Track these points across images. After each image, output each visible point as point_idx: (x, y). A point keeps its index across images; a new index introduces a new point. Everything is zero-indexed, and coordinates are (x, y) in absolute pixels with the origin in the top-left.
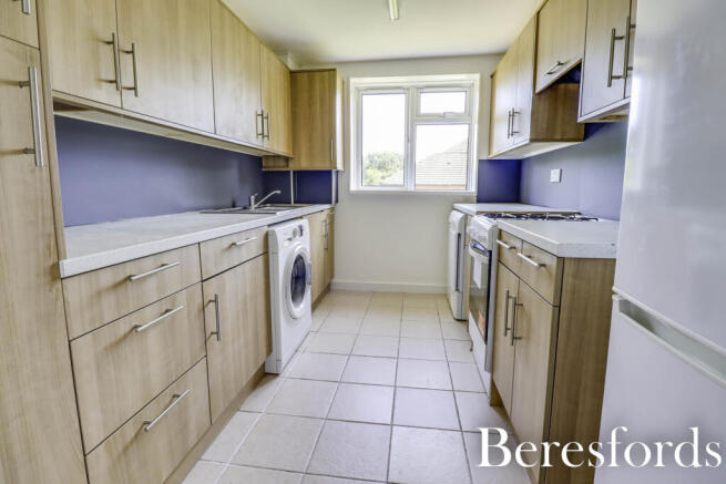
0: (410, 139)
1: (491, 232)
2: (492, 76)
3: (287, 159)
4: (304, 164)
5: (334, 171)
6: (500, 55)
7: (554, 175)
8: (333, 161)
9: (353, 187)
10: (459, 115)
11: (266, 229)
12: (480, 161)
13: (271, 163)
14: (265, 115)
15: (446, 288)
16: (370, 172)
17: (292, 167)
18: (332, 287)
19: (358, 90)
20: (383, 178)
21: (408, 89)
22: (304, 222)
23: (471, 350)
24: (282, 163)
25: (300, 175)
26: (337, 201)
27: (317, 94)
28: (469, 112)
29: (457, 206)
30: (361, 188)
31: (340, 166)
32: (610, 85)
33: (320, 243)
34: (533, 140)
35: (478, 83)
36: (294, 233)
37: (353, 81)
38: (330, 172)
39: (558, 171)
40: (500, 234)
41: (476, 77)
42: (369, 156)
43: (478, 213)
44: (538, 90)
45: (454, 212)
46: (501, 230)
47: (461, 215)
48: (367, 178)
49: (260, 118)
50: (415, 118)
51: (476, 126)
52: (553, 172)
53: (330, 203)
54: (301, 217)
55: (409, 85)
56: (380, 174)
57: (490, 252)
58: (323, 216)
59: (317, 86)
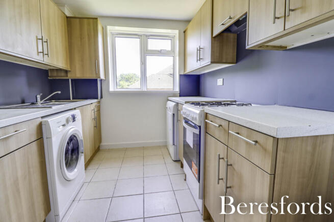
0: (143, 63)
1: (200, 115)
2: (184, 32)
3: (66, 72)
4: (78, 74)
5: (98, 79)
6: (188, 21)
7: (220, 82)
8: (98, 73)
9: (111, 89)
10: (168, 51)
11: (40, 120)
12: (180, 75)
13: (55, 74)
14: (44, 40)
15: (166, 142)
16: (121, 83)
17: (70, 76)
18: (101, 148)
19: (112, 34)
20: (128, 85)
21: (141, 36)
22: (77, 112)
23: (185, 180)
24: (63, 74)
25: (76, 82)
26: (102, 97)
27: (86, 33)
28: (173, 50)
29: (170, 98)
30: (116, 90)
31: (102, 76)
32: (274, 23)
33: (90, 124)
34: (212, 62)
35: (177, 36)
36: (68, 121)
37: (109, 28)
38: (96, 80)
39: (222, 79)
40: (206, 115)
41: (177, 32)
42: (121, 75)
43: (186, 102)
44: (214, 35)
45: (169, 102)
46: (207, 113)
47: (174, 104)
48: (120, 86)
49: (40, 42)
50: (145, 52)
51: (177, 58)
52: (218, 80)
53: (97, 98)
54: (75, 109)
55: (142, 33)
56: (127, 83)
57: (200, 127)
58: (93, 107)
59: (86, 27)
